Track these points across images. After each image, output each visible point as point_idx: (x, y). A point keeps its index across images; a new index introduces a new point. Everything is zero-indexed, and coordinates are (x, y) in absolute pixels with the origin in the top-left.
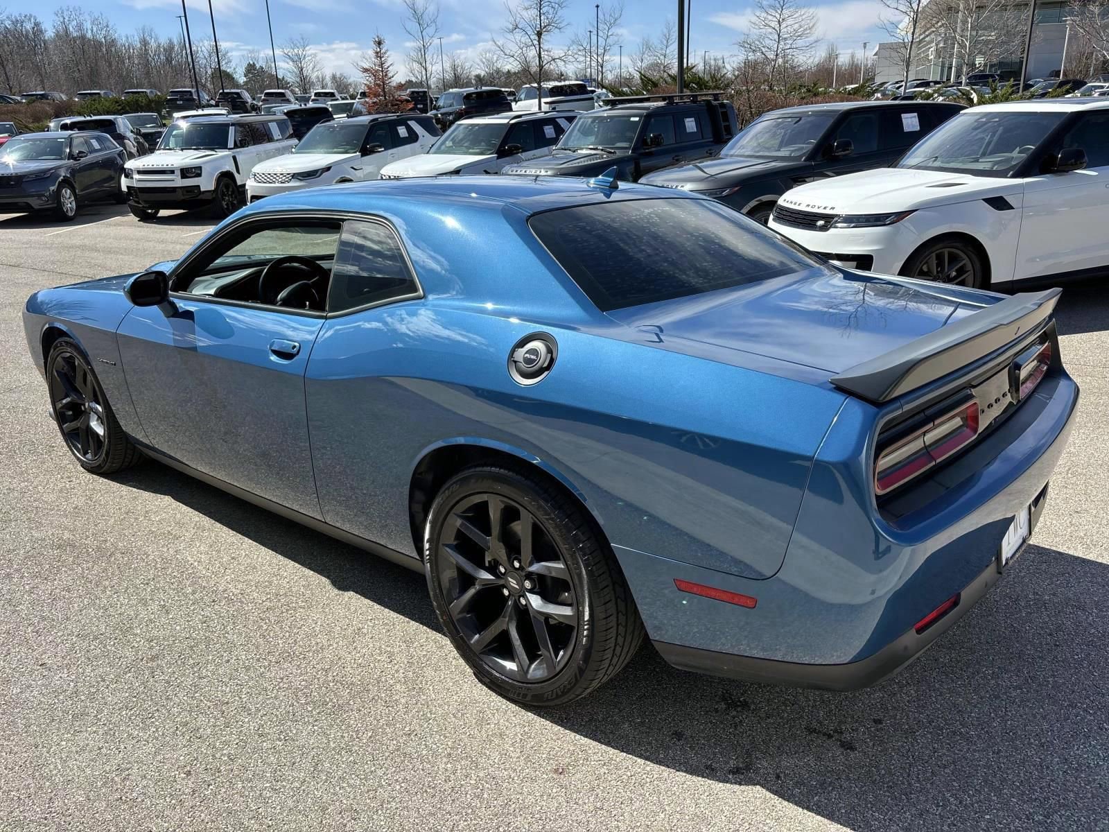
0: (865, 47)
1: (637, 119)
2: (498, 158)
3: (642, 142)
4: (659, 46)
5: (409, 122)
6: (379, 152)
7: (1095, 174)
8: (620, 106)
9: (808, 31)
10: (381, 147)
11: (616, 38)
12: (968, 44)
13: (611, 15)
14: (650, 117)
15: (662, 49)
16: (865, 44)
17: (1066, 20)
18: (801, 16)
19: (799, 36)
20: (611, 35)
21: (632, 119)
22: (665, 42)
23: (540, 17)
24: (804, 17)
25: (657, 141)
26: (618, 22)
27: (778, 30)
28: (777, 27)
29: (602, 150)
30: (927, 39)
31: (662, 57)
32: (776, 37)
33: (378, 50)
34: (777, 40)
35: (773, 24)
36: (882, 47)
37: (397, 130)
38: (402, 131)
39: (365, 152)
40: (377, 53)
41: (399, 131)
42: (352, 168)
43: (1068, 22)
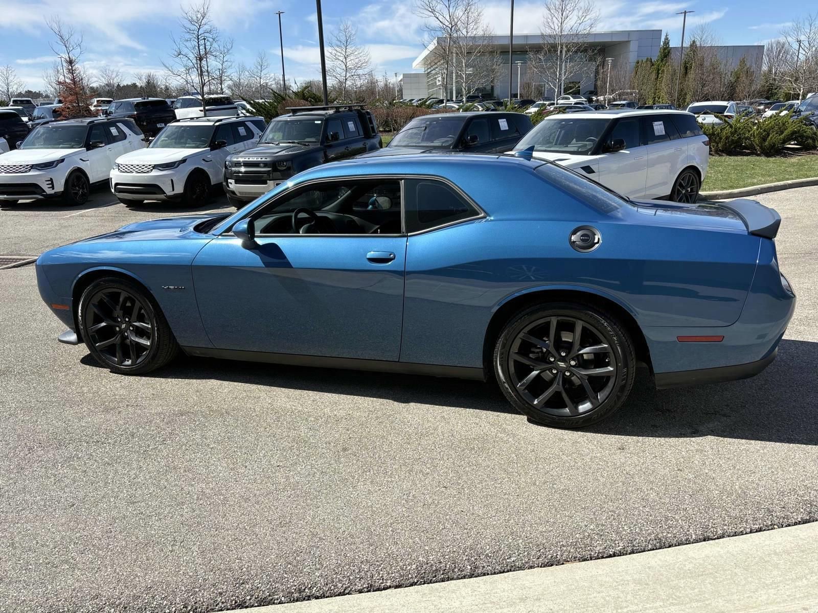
0: (396, 76)
1: (319, 122)
2: (211, 150)
3: (325, 138)
4: (255, 70)
5: (117, 124)
6: (101, 147)
7: (628, 152)
8: (298, 114)
9: (365, 64)
10: (102, 143)
11: (229, 64)
12: (464, 76)
13: (224, 47)
14: (327, 121)
15: (257, 72)
16: (396, 74)
17: (517, 63)
18: (358, 54)
19: (359, 67)
20: (226, 61)
21: (316, 122)
22: (259, 68)
23: (199, 47)
24: (361, 55)
25: (335, 137)
26: (230, 52)
27: (345, 62)
28: (344, 60)
29: (298, 143)
30: (433, 72)
31: (258, 78)
32: (344, 67)
33: (70, 67)
34: (345, 69)
35: (341, 58)
36: (405, 76)
37: (110, 131)
38: (114, 131)
39: (89, 147)
40: (69, 70)
41: (112, 131)
42: (81, 159)
43: (519, 64)
